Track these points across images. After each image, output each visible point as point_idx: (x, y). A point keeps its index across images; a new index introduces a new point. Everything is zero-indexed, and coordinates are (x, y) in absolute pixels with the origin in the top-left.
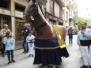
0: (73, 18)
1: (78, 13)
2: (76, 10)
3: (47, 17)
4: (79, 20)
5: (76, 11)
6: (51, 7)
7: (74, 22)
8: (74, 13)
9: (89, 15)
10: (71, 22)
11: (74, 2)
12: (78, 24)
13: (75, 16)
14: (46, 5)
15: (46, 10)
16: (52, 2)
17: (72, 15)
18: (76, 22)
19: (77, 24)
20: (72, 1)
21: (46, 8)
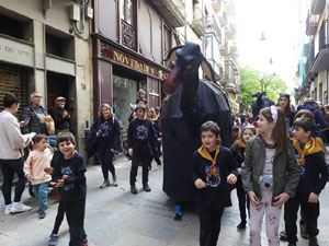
1: (237, 56)
2: (230, 43)
3: (99, 56)
4: (242, 79)
5: (232, 48)
6: (122, 17)
7: (223, 84)
9: (271, 62)
11: (220, 14)
12: (237, 93)
13: (227, 65)
19: (233, 93)
20: (216, 11)
21: (93, 20)
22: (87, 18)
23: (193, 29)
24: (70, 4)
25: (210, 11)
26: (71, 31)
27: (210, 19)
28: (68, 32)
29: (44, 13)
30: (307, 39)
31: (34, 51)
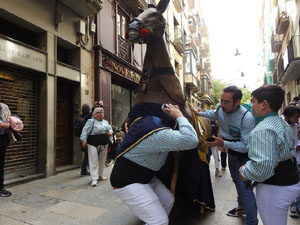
0: (196, 84)
1: (211, 71)
2: (204, 60)
3: (100, 65)
4: (215, 92)
5: (205, 64)
6: (119, 33)
7: (201, 96)
8: (199, 68)
9: (243, 75)
10: (192, 97)
11: (195, 35)
12: (212, 103)
13: (202, 79)
14: (96, 23)
15: (96, 42)
16: (124, 18)
17: (191, 73)
18: (207, 96)
19: (209, 104)
20: (192, 32)
21: (96, 34)
22: (91, 33)
23: (175, 47)
24: (77, 20)
25: (188, 33)
26: (77, 43)
27: (188, 38)
28: (75, 44)
29: (56, 27)
30: (272, 56)
31: (47, 59)
